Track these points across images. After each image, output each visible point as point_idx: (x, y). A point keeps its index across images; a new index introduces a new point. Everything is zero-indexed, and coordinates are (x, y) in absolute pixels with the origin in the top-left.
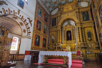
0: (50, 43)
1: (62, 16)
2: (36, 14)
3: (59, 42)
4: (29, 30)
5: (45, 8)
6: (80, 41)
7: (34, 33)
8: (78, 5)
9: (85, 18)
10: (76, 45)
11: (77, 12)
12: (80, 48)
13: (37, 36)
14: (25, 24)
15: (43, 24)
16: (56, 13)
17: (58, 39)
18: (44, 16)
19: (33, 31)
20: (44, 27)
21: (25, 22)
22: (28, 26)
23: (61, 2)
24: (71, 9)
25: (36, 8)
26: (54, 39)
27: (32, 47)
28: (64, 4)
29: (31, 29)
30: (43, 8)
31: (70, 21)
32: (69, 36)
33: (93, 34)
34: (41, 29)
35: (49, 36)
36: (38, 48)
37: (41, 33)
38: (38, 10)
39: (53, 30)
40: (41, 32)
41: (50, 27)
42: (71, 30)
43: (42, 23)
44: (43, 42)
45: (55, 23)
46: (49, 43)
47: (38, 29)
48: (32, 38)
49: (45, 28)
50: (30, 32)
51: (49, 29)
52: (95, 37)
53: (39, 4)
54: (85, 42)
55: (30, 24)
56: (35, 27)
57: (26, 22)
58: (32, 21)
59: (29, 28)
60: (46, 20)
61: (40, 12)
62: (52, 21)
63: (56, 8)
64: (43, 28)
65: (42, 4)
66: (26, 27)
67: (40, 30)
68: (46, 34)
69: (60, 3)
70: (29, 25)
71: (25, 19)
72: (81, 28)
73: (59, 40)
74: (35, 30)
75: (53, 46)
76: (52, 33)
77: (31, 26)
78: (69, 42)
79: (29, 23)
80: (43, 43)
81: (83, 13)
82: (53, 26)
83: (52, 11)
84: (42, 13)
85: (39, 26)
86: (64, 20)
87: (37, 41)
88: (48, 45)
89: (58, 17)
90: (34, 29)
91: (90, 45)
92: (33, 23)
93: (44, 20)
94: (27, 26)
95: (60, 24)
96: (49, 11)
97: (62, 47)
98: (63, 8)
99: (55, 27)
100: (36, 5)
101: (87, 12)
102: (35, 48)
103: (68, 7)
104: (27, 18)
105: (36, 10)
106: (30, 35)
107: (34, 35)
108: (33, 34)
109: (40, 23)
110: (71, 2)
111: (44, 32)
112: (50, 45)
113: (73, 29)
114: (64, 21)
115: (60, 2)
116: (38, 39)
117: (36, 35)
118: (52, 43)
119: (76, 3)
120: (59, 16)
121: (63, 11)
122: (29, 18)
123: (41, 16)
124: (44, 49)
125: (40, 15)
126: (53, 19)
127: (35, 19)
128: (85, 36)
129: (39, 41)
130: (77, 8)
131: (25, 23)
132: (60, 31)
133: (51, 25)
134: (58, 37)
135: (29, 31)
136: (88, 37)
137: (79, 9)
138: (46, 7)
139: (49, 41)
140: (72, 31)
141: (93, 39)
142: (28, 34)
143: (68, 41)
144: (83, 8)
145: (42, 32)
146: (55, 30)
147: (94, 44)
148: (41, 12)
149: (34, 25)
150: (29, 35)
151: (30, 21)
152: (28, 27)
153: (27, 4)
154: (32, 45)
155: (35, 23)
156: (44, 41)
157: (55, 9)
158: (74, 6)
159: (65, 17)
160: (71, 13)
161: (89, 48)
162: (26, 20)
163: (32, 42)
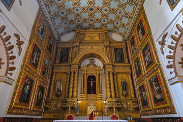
0: (51, 96)
1: (81, 47)
2: (34, 31)
3: (72, 96)
4: (13, 63)
5: (52, 25)
6: (111, 97)
7: (24, 71)
8: (108, 36)
9: (118, 59)
10: (105, 104)
11: (107, 46)
12: (115, 109)
13: (27, 80)
14: (6, 47)
15: (43, 54)
16: (70, 40)
17: (71, 90)
18: (48, 40)
19: (22, 66)
20: (44, 61)
21: (7, 41)
22: (12, 52)
23: (82, 23)
24: (97, 39)
25: (36, 20)
26: (61, 89)
27: (11, 106)
28: (85, 29)
29: (18, 63)
30: (48, 24)
31: (95, 59)
32: (92, 84)
33: (130, 86)
34: (39, 65)
35: (51, 81)
36: (25, 109)
37: (36, 74)
38: (39, 26)
39: (62, 71)
40: (37, 71)
41: (55, 62)
42: (95, 75)
43: (42, 52)
44: (38, 94)
45: (66, 57)
46: (48, 97)
47: (33, 64)
48: (15, 83)
49: (45, 65)
50: (13, 69)
51: (53, 67)
52: (132, 91)
53: (43, 15)
54: (119, 98)
55: (18, 50)
56: (27, 57)
57: (9, 43)
58: (23, 43)
59: (13, 58)
60: (49, 48)
61: (42, 30)
62: (62, 52)
63: (71, 32)
64: (43, 64)
65: (48, 15)
66: (7, 54)
67: (36, 65)
68: (45, 78)
69: (79, 25)
70: (15, 50)
71: (7, 35)
72: (113, 74)
73: (73, 92)
74: (26, 66)
75: (57, 104)
76: (58, 76)
77: (20, 53)
78: (92, 96)
79: (16, 47)
80: (38, 97)
81: (116, 50)
82: (61, 62)
83: (62, 34)
84: (45, 32)
85: (35, 58)
86: (84, 55)
87: (26, 92)
88: (46, 103)
89: (73, 47)
90: (24, 61)
91: (125, 104)
92: (24, 47)
93: (46, 47)
94: (9, 52)
95: (76, 61)
96: (58, 34)
97: (78, 107)
98: (84, 34)
99: (66, 65)
100: (38, 14)
101: (122, 50)
102: (19, 108)
103: (94, 35)
104: (15, 34)
105: (35, 23)
106: (11, 74)
107: (22, 77)
108: (20, 74)
109: (39, 51)
110: (97, 29)
111: (44, 73)
112: (50, 102)
113: (99, 74)
114: (85, 57)
115: (80, 23)
116: (28, 87)
117: (27, 77)
118: (55, 98)
119: (106, 33)
120: (77, 46)
121: (84, 39)
122: (17, 36)
123: (44, 38)
124: (37, 111)
125: (40, 36)
126: (64, 49)
127: (30, 41)
128: (118, 88)
129: (30, 91)
130: (107, 40)
131: (7, 43)
132: (76, 75)
133: (58, 61)
134: (71, 86)
135: (11, 65)
136: (123, 90)
137: (110, 42)
138: (54, 24)
139: (49, 92)
140: (97, 77)
141: (129, 94)
142: (7, 73)
143: (89, 95)
144: (116, 42)
145: (39, 71)
146: (66, 71)
147: (131, 102)
148: (44, 30)
149: (27, 53)
150: (8, 75)
151: (20, 44)
152: (10, 55)
153: (21, 5)
154: (12, 101)
155: (30, 50)
156: (40, 93)
157: (68, 32)
158: (103, 35)
159: (86, 49)
160: (97, 45)
161: (124, 108)
162: (9, 38)
163: (14, 94)
